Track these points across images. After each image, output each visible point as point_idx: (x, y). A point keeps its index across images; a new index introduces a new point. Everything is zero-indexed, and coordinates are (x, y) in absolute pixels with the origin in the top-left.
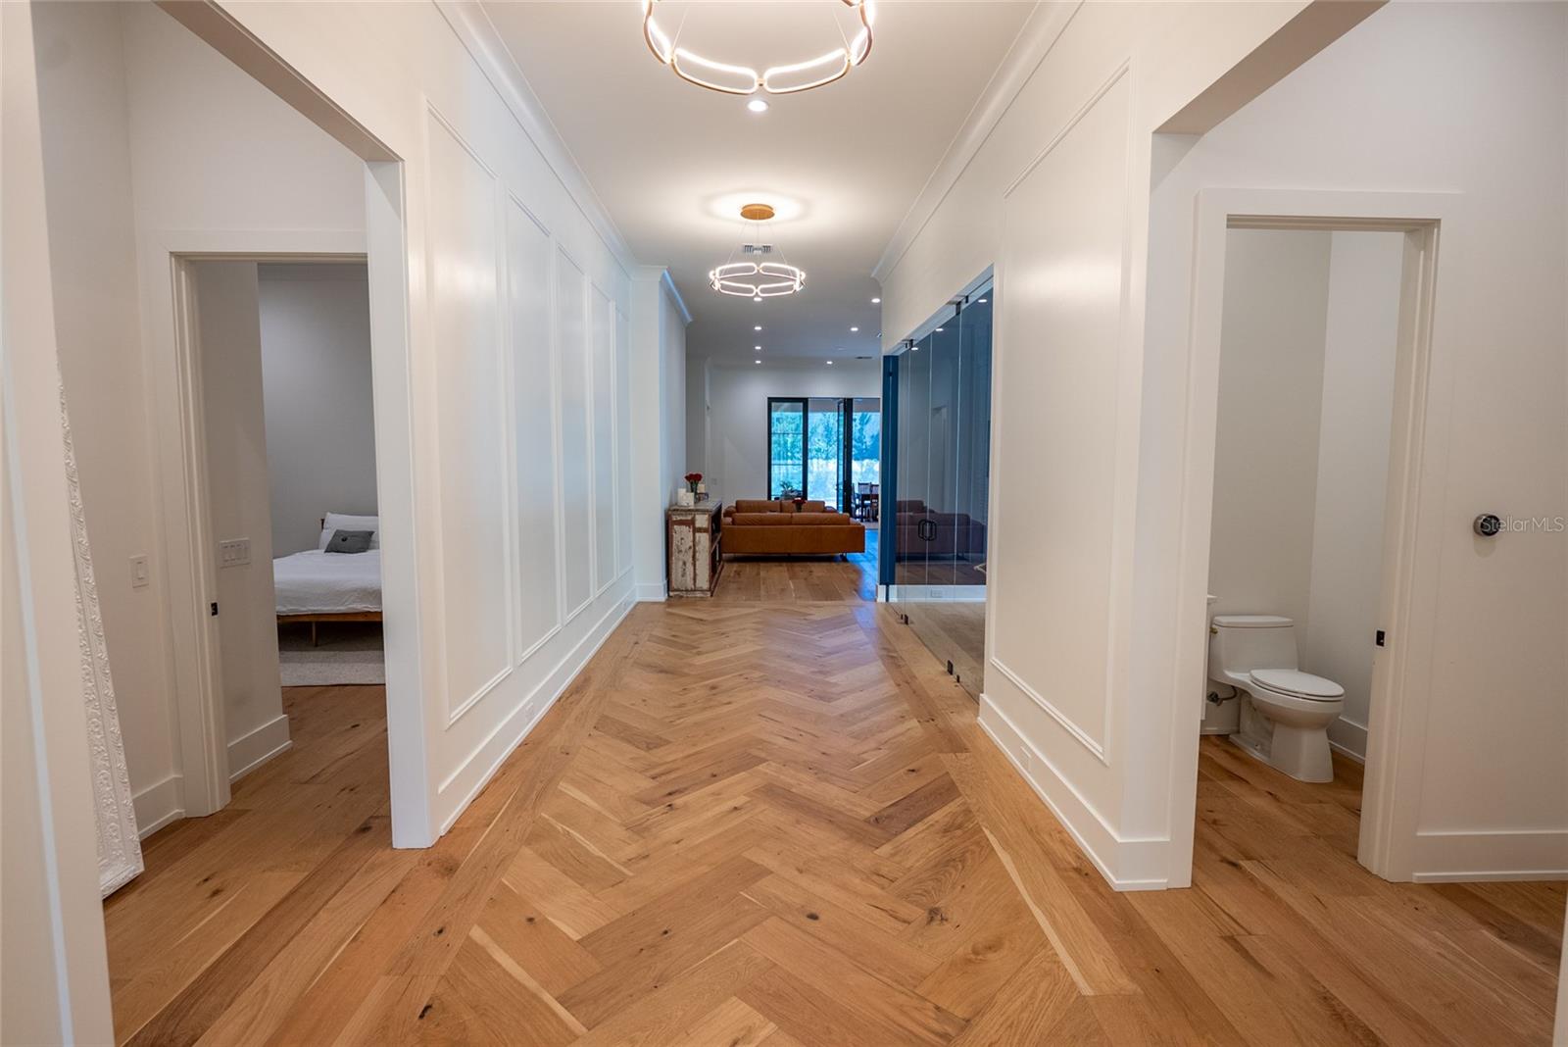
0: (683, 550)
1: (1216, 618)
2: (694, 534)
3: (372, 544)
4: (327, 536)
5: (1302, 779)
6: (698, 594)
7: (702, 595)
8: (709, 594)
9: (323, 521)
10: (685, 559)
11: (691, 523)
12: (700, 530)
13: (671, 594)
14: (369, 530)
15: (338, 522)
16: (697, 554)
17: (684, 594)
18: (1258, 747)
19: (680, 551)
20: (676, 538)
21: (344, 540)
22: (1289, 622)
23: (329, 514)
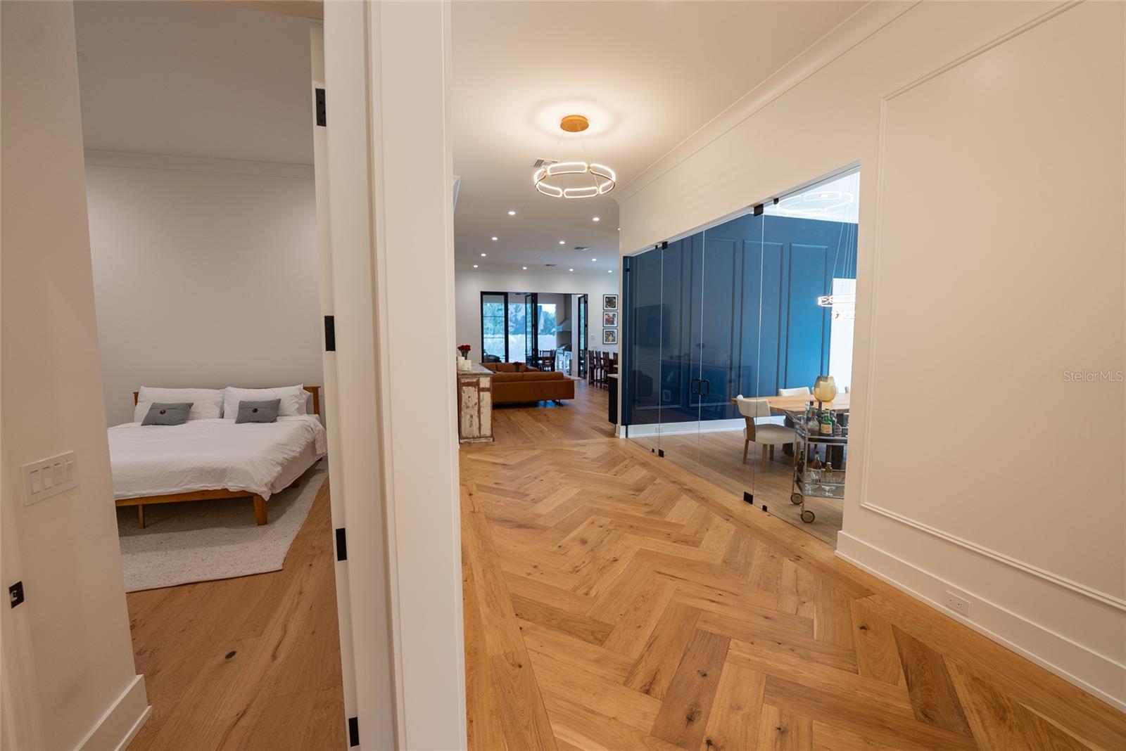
0: (470, 406)
2: (479, 394)
3: (191, 415)
4: (142, 409)
6: (483, 440)
7: (486, 441)
8: (491, 439)
9: (136, 395)
10: (472, 413)
11: (476, 384)
12: (484, 390)
13: (461, 441)
14: (188, 402)
15: (152, 395)
16: (482, 409)
17: (472, 441)
19: (468, 407)
20: (465, 397)
21: (162, 413)
23: (142, 387)
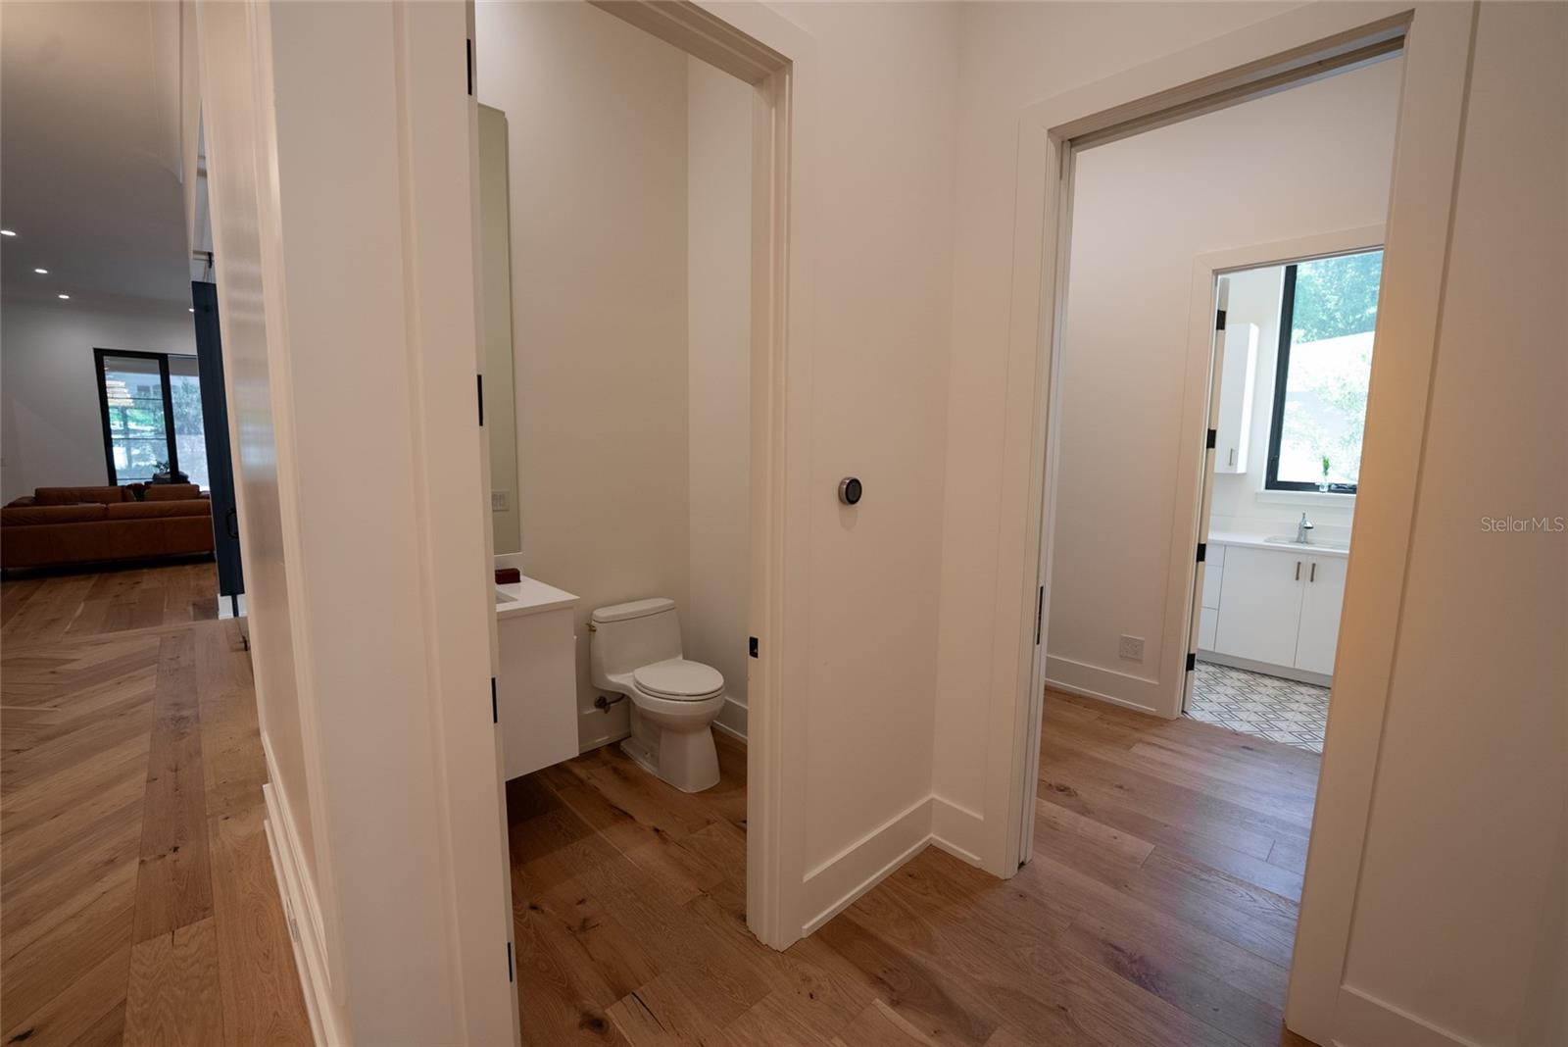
1: (596, 612)
5: (690, 791)
18: (648, 755)
22: (671, 604)
